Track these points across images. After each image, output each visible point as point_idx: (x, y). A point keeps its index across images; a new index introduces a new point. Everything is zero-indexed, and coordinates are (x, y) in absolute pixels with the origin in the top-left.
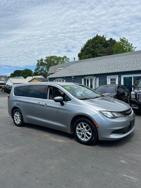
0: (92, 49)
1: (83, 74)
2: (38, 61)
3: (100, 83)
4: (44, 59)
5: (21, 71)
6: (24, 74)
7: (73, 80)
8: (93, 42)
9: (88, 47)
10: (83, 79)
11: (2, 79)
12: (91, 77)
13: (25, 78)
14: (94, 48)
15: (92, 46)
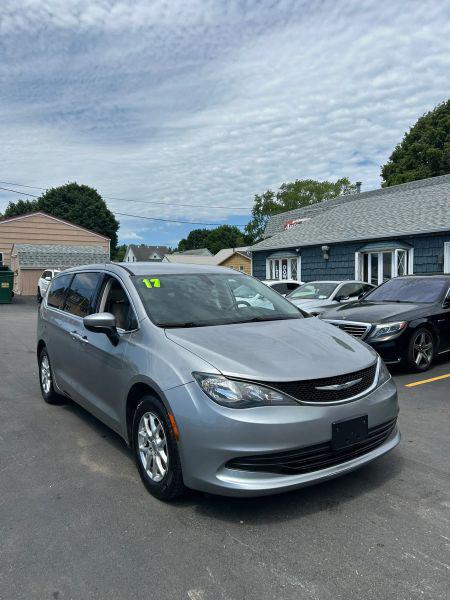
0: (432, 150)
1: (360, 237)
2: (258, 199)
3: (419, 270)
4: (276, 194)
5: (209, 232)
6: (214, 241)
7: (326, 256)
8: (436, 124)
9: (416, 144)
10: (357, 254)
11: (152, 258)
12: (387, 247)
13: (214, 252)
14: (440, 145)
15: (432, 137)
